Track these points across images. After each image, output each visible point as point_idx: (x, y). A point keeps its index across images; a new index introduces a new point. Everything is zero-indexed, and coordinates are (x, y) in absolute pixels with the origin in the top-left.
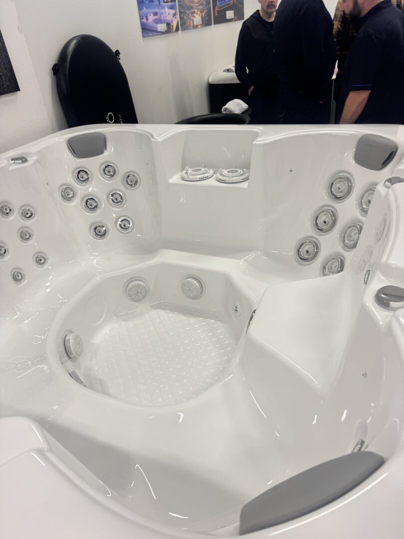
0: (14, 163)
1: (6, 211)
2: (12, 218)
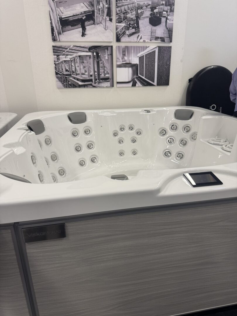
0: (145, 112)
1: (131, 128)
2: (132, 132)
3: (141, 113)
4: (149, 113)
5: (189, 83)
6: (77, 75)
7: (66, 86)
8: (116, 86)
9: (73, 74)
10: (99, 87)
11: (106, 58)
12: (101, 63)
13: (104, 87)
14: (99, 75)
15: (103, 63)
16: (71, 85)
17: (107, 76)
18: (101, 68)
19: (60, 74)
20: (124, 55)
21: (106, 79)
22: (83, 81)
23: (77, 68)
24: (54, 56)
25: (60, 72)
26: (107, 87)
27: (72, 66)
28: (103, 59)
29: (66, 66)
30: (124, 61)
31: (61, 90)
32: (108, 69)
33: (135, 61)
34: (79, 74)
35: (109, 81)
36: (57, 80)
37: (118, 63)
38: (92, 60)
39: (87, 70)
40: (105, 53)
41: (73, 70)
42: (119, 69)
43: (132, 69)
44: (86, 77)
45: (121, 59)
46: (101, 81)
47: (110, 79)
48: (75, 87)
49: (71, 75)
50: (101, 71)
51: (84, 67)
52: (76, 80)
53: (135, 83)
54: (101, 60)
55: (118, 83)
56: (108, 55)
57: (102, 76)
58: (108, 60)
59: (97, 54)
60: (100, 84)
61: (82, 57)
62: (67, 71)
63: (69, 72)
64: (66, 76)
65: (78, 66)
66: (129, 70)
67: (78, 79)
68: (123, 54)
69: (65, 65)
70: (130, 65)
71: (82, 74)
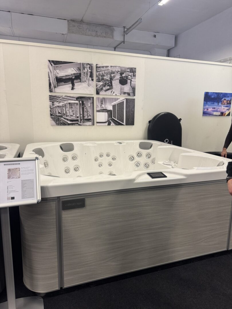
0: (118, 143)
1: (108, 155)
2: (109, 158)
3: (115, 144)
4: (121, 145)
5: (149, 124)
6: (67, 116)
7: (58, 124)
8: (96, 125)
9: (64, 115)
10: (84, 125)
11: (89, 105)
12: (85, 109)
13: (87, 125)
14: (83, 117)
15: (87, 109)
16: (62, 123)
17: (89, 118)
18: (85, 112)
19: (54, 116)
20: (102, 104)
21: (89, 120)
22: (71, 121)
24: (50, 103)
26: (89, 125)
27: (63, 110)
28: (87, 106)
29: (59, 110)
30: (102, 108)
31: (54, 127)
32: (90, 113)
33: (110, 108)
34: (68, 116)
35: (91, 121)
36: (51, 119)
37: (98, 109)
38: (78, 106)
39: (75, 113)
40: (88, 101)
41: (64, 113)
42: (98, 113)
43: (108, 113)
44: (74, 118)
45: (99, 106)
46: (85, 121)
48: (65, 125)
49: (62, 116)
50: (85, 114)
51: (73, 111)
53: (110, 123)
54: (85, 107)
55: (97, 122)
56: (90, 103)
57: (86, 117)
58: (90, 106)
59: (83, 102)
60: (84, 123)
61: (71, 104)
63: (61, 114)
64: (59, 117)
65: (68, 110)
66: (105, 114)
67: (67, 120)
68: (101, 103)
70: (106, 110)
71: (71, 116)
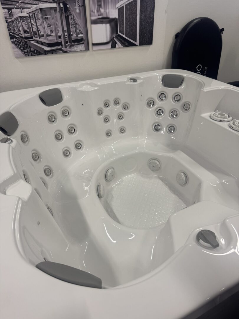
0: (130, 81)
1: (116, 102)
2: (117, 107)
4: (136, 83)
6: (40, 37)
7: (27, 53)
8: (93, 48)
9: (35, 36)
10: (72, 52)
11: (78, 11)
12: (71, 18)
13: (77, 51)
14: (70, 35)
15: (74, 19)
16: (34, 52)
17: (80, 37)
18: (71, 25)
19: (16, 38)
20: (100, 6)
21: (79, 41)
22: (49, 45)
23: (39, 27)
24: (3, 10)
25: (16, 34)
26: (81, 51)
27: (32, 24)
28: (73, 13)
29: (24, 26)
30: (100, 15)
31: (21, 60)
32: (80, 27)
33: (114, 14)
34: (43, 36)
35: (83, 43)
36: (13, 45)
37: (93, 18)
38: (58, 14)
39: (54, 30)
40: (75, 3)
41: (35, 30)
42: (94, 26)
43: (110, 25)
44: (53, 39)
45: (96, 12)
46: (73, 43)
47: (85, 40)
48: (40, 55)
49: (32, 38)
50: (72, 29)
51: (49, 26)
52: (40, 44)
53: (114, 44)
54: (71, 15)
55: (94, 45)
56: (79, 6)
57: (74, 36)
58: (80, 13)
59: (65, 5)
60: (73, 48)
61: (44, 10)
62: (27, 33)
63: (28, 33)
64: (26, 40)
65: (41, 25)
66: (106, 27)
67: (42, 44)
68: (98, 5)
69: (21, 23)
70: (108, 20)
71: (47, 36)
